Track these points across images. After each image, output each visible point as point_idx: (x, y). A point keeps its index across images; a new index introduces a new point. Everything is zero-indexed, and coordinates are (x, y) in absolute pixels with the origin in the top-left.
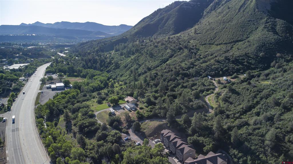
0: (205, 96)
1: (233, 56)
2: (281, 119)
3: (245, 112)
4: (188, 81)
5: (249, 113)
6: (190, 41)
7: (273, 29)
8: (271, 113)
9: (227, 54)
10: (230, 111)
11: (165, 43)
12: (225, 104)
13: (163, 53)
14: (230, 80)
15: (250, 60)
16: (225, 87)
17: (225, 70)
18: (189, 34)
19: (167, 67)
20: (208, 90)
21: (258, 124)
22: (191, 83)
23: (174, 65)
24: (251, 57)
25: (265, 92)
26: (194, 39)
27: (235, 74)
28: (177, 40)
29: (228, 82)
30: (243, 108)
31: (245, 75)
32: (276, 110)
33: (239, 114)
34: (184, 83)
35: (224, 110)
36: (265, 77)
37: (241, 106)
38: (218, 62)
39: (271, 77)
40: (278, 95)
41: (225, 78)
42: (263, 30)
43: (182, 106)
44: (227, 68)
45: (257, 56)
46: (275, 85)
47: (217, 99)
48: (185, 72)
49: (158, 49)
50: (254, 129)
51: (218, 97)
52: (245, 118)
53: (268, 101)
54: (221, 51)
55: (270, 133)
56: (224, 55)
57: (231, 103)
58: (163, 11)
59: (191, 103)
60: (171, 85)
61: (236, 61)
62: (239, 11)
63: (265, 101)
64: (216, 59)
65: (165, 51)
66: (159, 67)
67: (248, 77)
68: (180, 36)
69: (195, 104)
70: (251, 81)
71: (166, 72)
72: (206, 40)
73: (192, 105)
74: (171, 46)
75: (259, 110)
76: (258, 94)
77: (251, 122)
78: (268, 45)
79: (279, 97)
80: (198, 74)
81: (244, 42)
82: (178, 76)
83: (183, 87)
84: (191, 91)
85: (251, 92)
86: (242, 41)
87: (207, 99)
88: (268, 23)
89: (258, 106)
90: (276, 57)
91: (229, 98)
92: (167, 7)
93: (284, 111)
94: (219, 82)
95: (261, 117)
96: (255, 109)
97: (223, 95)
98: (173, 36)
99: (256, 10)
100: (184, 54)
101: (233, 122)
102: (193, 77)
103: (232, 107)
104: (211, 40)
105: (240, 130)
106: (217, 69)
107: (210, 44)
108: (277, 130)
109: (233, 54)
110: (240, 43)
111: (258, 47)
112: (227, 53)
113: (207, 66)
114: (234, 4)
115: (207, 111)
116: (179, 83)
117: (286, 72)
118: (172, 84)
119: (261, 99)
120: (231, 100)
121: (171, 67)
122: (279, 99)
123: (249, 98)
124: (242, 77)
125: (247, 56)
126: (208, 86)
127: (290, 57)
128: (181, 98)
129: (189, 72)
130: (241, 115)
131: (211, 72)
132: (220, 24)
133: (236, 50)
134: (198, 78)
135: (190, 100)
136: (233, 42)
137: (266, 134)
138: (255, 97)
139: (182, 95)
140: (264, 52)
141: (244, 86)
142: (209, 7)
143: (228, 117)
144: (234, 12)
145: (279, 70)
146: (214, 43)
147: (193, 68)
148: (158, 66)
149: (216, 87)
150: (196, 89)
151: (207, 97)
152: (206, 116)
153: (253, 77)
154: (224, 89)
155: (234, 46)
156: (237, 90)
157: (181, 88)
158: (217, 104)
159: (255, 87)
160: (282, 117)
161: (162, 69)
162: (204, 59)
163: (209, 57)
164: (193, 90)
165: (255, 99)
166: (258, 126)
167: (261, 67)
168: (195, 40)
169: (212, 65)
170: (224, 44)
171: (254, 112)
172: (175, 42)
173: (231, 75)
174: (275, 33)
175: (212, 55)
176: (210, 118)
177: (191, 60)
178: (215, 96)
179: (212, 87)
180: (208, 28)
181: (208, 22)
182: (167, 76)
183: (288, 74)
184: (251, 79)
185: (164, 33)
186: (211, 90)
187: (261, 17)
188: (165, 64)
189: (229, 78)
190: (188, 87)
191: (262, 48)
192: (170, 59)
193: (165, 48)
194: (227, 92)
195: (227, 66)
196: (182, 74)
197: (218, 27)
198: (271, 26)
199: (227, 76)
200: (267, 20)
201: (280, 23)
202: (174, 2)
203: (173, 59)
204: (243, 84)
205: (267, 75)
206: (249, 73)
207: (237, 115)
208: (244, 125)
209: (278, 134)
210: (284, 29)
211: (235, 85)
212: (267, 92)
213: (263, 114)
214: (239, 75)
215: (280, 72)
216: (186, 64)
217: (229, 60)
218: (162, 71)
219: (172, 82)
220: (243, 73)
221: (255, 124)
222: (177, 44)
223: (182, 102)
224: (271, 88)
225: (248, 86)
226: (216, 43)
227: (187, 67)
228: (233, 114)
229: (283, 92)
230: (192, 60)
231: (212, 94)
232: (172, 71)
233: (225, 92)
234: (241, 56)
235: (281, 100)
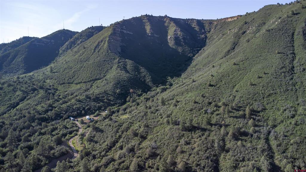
0: (68, 140)
1: (93, 94)
2: (140, 148)
3: (110, 148)
4: (46, 127)
5: (114, 148)
6: (46, 81)
7: (125, 68)
8: (132, 144)
9: (87, 93)
10: (96, 151)
11: (12, 83)
12: (90, 144)
13: (11, 97)
14: (93, 119)
15: (109, 97)
16: (89, 126)
17: (87, 109)
18: (44, 73)
19: (18, 112)
20: (71, 133)
21: (122, 157)
22: (50, 128)
23: (27, 109)
24: (109, 94)
25: (125, 126)
26: (50, 78)
27: (97, 112)
28: (30, 79)
29: (91, 121)
30: (107, 145)
31: (106, 112)
32: (135, 140)
33: (104, 152)
34: (41, 129)
35: (90, 151)
36: (123, 112)
37: (106, 143)
38: (79, 101)
39: (128, 110)
40: (135, 127)
41: (87, 117)
42: (117, 69)
43: (41, 157)
44: (89, 107)
45: (115, 93)
46: (131, 118)
47: (82, 140)
48: (42, 116)
49: (3, 91)
50: (120, 164)
51: (83, 138)
52: (110, 155)
53: (128, 133)
54: (81, 90)
55: (133, 163)
56: (85, 94)
57: (96, 142)
58: (9, 47)
59: (52, 152)
60: (24, 134)
61: (97, 99)
62: (94, 51)
63: (126, 134)
64: (77, 99)
65: (13, 94)
66: (7, 114)
67: (109, 114)
68: (33, 75)
69: (57, 151)
70: (113, 117)
71: (16, 119)
72: (65, 79)
73: (54, 154)
74: (22, 87)
75: (121, 144)
76: (119, 129)
77: (117, 157)
78: (122, 82)
79: (137, 128)
80: (58, 116)
81: (102, 80)
82: (34, 122)
83: (41, 134)
84: (52, 138)
85: (113, 127)
86: (101, 79)
87: (70, 143)
88: (120, 63)
89: (121, 140)
90: (130, 93)
91: (94, 137)
92: (13, 42)
93: (142, 140)
94: (82, 122)
95: (124, 150)
96: (119, 144)
97: (87, 135)
98: (24, 75)
99: (109, 51)
100: (40, 95)
101: (100, 162)
102: (53, 121)
103: (97, 146)
104: (70, 79)
105: (107, 168)
106: (78, 109)
107: (69, 83)
108: (138, 159)
109: (93, 92)
110: (99, 81)
111: (114, 84)
112: (87, 91)
113: (68, 106)
114: (89, 44)
115: (72, 157)
116: (35, 130)
117: (139, 105)
118: (26, 133)
119: (123, 132)
120: (95, 139)
121: (24, 112)
122: (136, 130)
123: (112, 134)
124: (104, 114)
125: (107, 93)
126: (70, 128)
127: (140, 92)
128: (39, 147)
129: (47, 115)
130: (107, 152)
131: (73, 113)
132: (78, 63)
133: (96, 88)
134: (58, 121)
135: (51, 148)
136: (92, 80)
137: (130, 165)
138: (117, 132)
139: (40, 143)
140: (120, 89)
141: (107, 123)
142: (65, 46)
143: (94, 157)
144: (90, 52)
145: (134, 104)
146: (73, 82)
147: (51, 110)
148: (5, 113)
149: (79, 128)
150: (57, 134)
151: (70, 140)
152: (71, 162)
153: (113, 112)
154: (88, 129)
155: (93, 84)
156: (101, 127)
157: (39, 135)
158: (82, 146)
159: (116, 122)
160: (141, 146)
161: (11, 116)
162: (63, 99)
163: (69, 97)
164: (53, 136)
165: (117, 134)
166: (123, 159)
167: (119, 102)
168: (52, 79)
169: (73, 105)
170: (84, 82)
171: (118, 146)
172: (27, 82)
173: (94, 113)
174: (127, 71)
175: (72, 95)
176: (76, 163)
177: (48, 102)
178: (79, 138)
179: (75, 128)
180: (66, 66)
181: (65, 60)
182: (18, 123)
183: (141, 107)
184: (112, 115)
185: (10, 73)
186: (75, 132)
187: (114, 57)
188: (15, 109)
189: (92, 117)
190: (47, 133)
191: (118, 85)
192: (21, 103)
193: (13, 90)
194: (91, 132)
195: (88, 105)
196: (39, 119)
197: (76, 65)
198: (122, 65)
199: (89, 115)
200: (119, 61)
201: (129, 63)
202: (22, 37)
203: (25, 102)
204: (105, 121)
205: (125, 109)
206: (110, 110)
207: (103, 153)
208: (110, 162)
209: (139, 163)
210: (133, 68)
211: (98, 123)
212: (126, 125)
213: (125, 146)
214: (101, 112)
215: (134, 106)
216: (42, 107)
217: (90, 98)
218: (11, 118)
219: (25, 130)
220: (104, 110)
221: (120, 158)
222: (29, 84)
223: (41, 153)
224: (129, 121)
225: (110, 122)
226: (75, 82)
227: (44, 110)
228: (99, 153)
229: (139, 123)
230: (51, 101)
231: (76, 137)
232: (25, 116)
233: (89, 132)
234: (101, 94)
235: (138, 131)
